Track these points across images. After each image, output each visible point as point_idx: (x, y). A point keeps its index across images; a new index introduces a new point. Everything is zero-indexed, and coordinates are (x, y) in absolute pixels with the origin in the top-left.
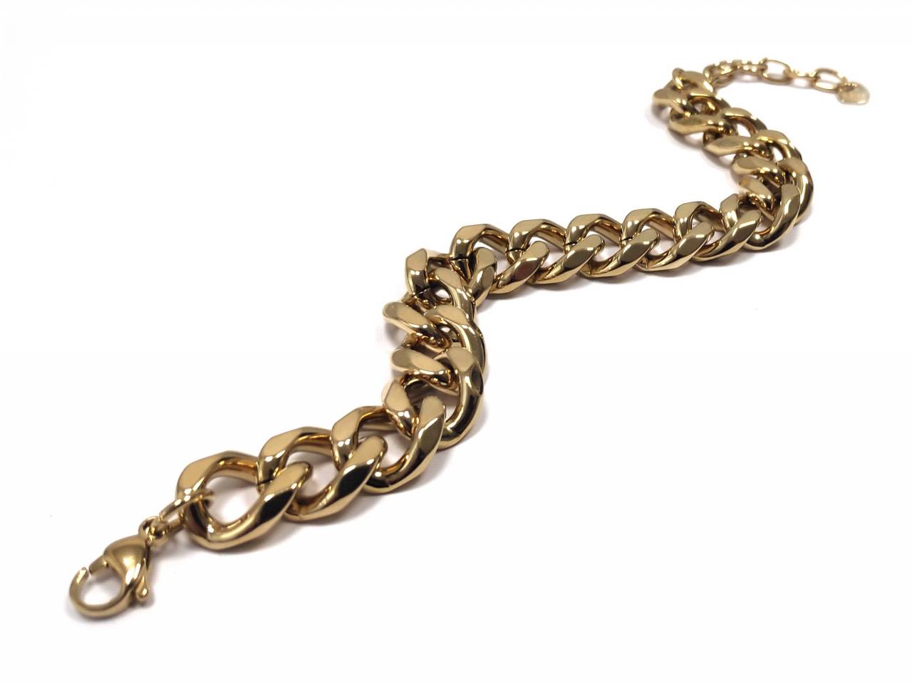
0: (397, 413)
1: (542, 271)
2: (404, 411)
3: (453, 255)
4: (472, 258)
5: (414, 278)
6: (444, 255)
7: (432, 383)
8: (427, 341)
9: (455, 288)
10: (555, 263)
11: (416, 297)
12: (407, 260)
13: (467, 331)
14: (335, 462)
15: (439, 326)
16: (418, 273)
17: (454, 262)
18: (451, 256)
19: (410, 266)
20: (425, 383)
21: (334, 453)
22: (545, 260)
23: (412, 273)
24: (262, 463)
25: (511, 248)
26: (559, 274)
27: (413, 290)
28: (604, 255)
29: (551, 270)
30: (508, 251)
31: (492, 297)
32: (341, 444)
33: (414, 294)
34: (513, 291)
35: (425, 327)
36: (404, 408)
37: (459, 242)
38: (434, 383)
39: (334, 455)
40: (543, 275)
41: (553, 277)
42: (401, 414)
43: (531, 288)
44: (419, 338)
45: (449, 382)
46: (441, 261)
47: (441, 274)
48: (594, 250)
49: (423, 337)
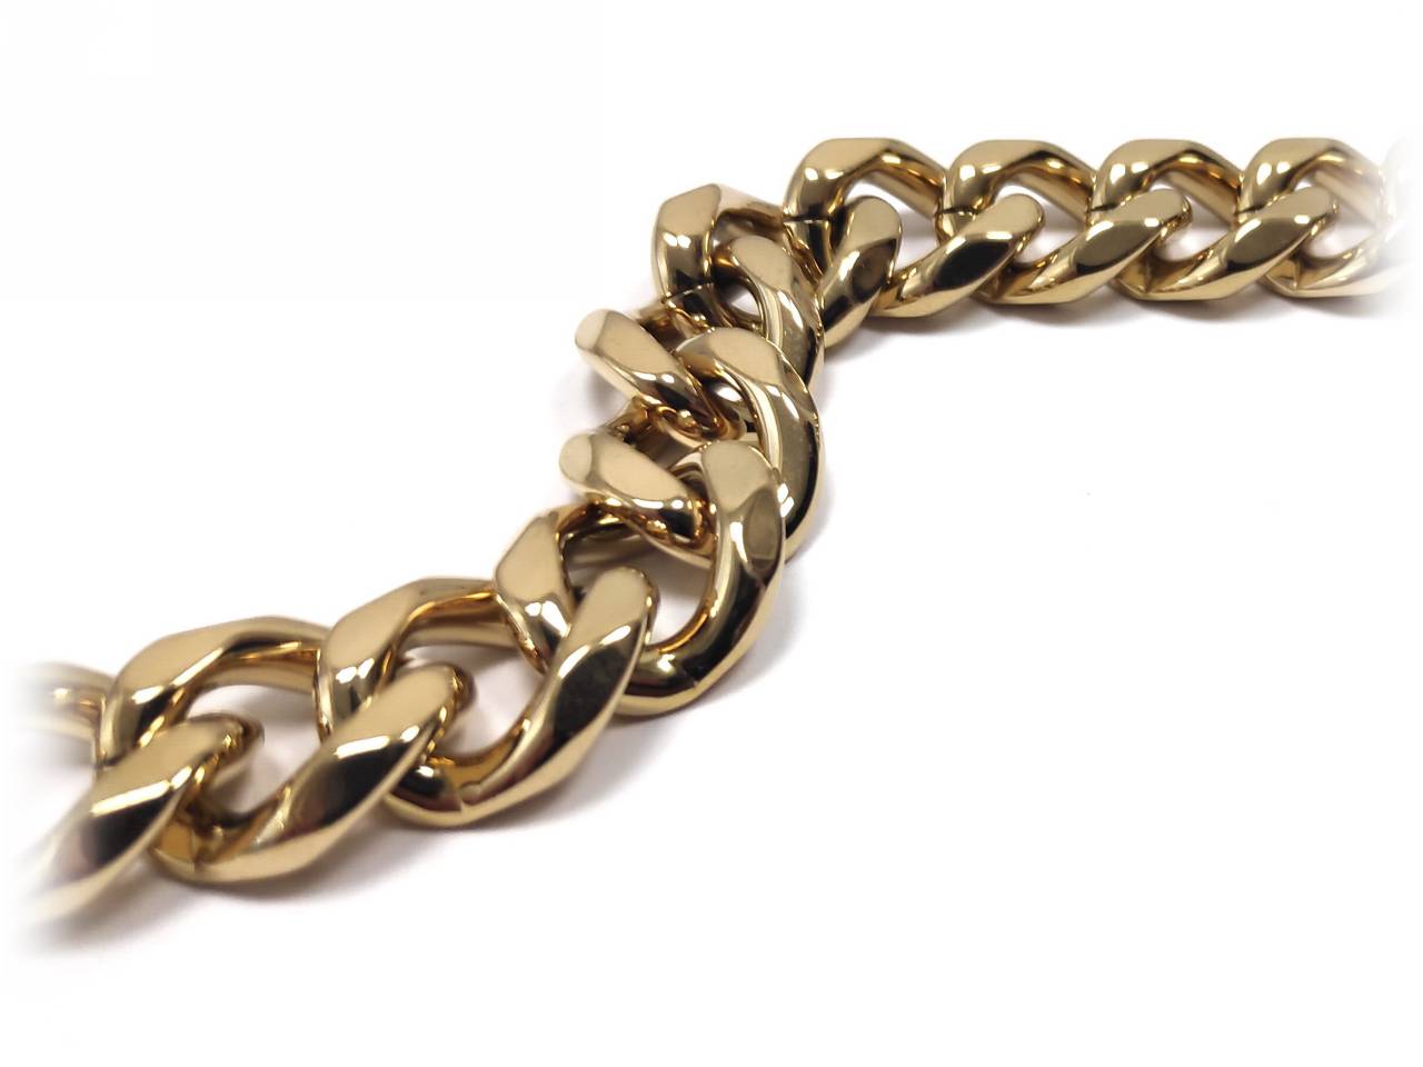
0: (522, 604)
1: (1017, 270)
2: (542, 601)
3: (792, 209)
4: (840, 219)
5: (673, 255)
6: (769, 207)
7: (649, 533)
8: (672, 419)
9: (775, 291)
10: (1057, 252)
11: (671, 304)
12: (666, 207)
13: (776, 403)
14: (320, 726)
15: (710, 382)
16: (685, 243)
17: (793, 225)
18: (786, 211)
19: (666, 225)
20: (630, 532)
21: (317, 699)
22: (1028, 241)
23: (670, 240)
24: (116, 704)
25: (947, 204)
26: (1063, 279)
27: (666, 286)
28: (1188, 243)
29: (1044, 267)
30: (940, 212)
31: (880, 324)
32: (345, 677)
33: (668, 294)
34: (933, 315)
35: (668, 379)
36: (544, 591)
37: (812, 175)
38: (657, 535)
39: (318, 707)
40: (1021, 282)
41: (1048, 286)
42: (533, 610)
43: (986, 313)
44: (652, 409)
45: (697, 534)
46: (759, 222)
47: (751, 254)
48: (1160, 226)
49: (661, 409)
